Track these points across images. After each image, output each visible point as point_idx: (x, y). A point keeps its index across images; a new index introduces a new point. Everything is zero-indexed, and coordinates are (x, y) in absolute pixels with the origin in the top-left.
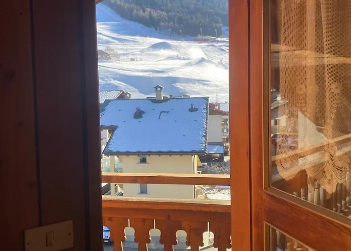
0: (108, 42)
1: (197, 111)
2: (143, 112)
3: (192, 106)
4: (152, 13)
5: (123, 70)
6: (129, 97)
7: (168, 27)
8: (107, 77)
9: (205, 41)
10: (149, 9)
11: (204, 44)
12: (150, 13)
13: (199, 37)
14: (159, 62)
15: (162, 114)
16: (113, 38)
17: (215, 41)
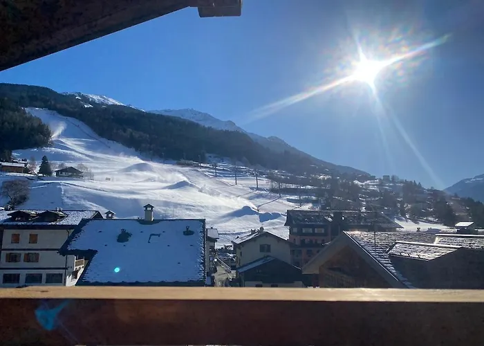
0: (80, 159)
1: (194, 235)
2: (129, 235)
3: (187, 229)
4: (134, 134)
5: (97, 190)
6: (112, 217)
7: (150, 149)
8: (77, 197)
9: (188, 165)
10: (129, 130)
11: (187, 169)
12: (131, 133)
13: (182, 161)
14: (137, 184)
15: (152, 237)
16: (87, 156)
17: (198, 166)
